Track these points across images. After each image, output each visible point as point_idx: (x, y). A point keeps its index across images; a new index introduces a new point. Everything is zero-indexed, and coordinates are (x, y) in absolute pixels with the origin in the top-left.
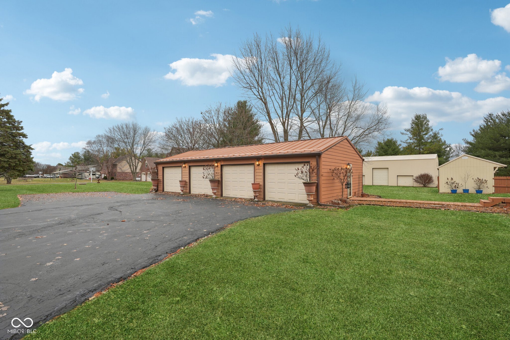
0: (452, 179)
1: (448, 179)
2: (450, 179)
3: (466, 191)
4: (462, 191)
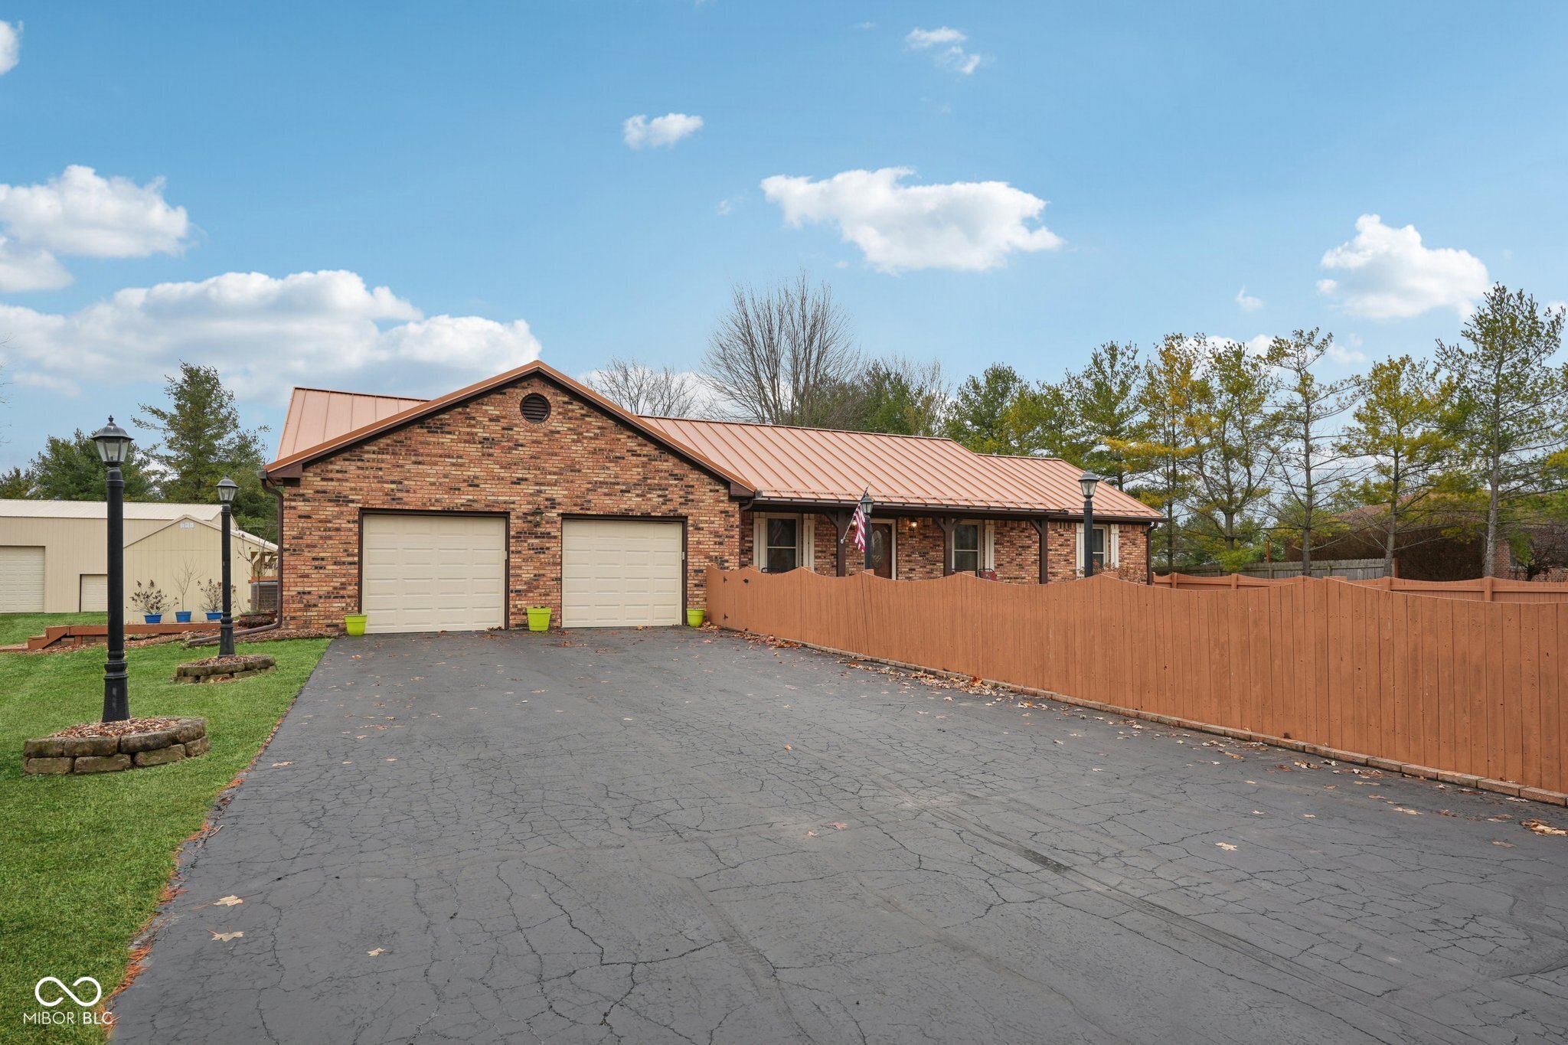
0: (152, 584)
1: (139, 584)
2: (146, 584)
3: (184, 616)
4: (174, 619)
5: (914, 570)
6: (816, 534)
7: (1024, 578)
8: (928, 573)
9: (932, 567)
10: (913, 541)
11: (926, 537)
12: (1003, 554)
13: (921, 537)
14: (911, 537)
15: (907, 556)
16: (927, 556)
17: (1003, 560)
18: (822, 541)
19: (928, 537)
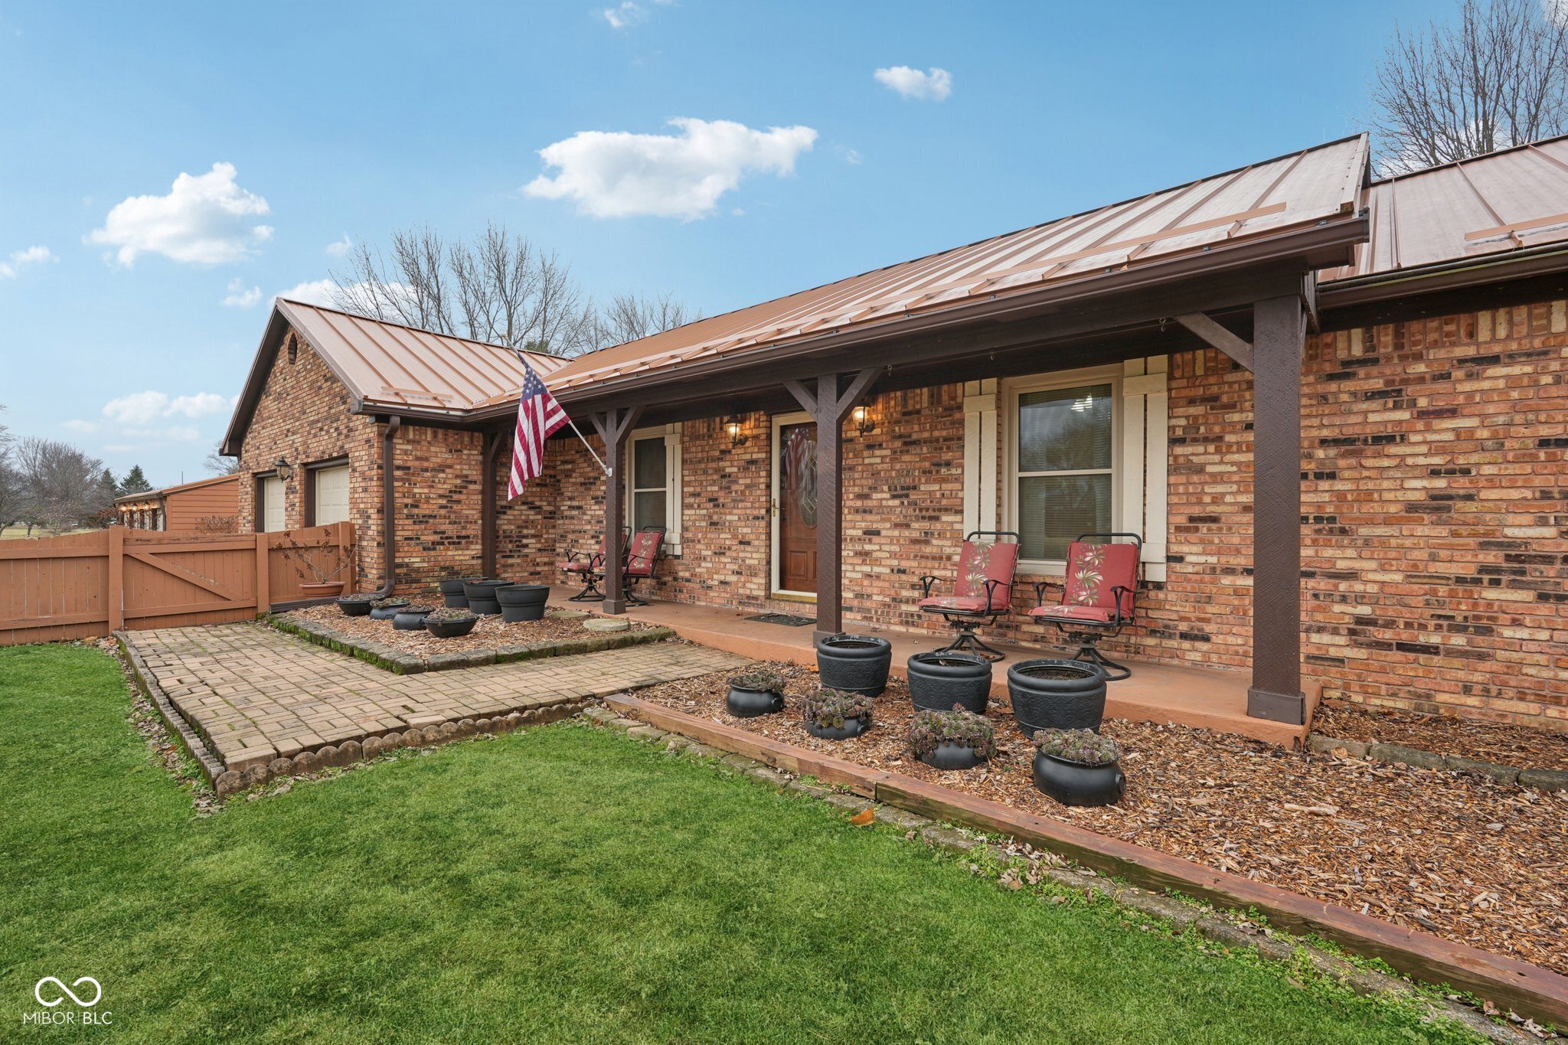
5: (878, 533)
6: (684, 461)
7: (1351, 575)
8: (915, 541)
9: (926, 525)
10: (874, 459)
11: (909, 443)
12: (1217, 478)
13: (898, 444)
14: (870, 447)
15: (859, 496)
16: (913, 496)
17: (1217, 499)
18: (695, 473)
19: (914, 443)
